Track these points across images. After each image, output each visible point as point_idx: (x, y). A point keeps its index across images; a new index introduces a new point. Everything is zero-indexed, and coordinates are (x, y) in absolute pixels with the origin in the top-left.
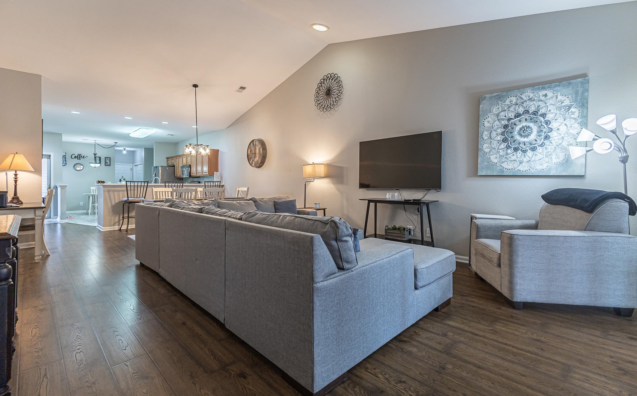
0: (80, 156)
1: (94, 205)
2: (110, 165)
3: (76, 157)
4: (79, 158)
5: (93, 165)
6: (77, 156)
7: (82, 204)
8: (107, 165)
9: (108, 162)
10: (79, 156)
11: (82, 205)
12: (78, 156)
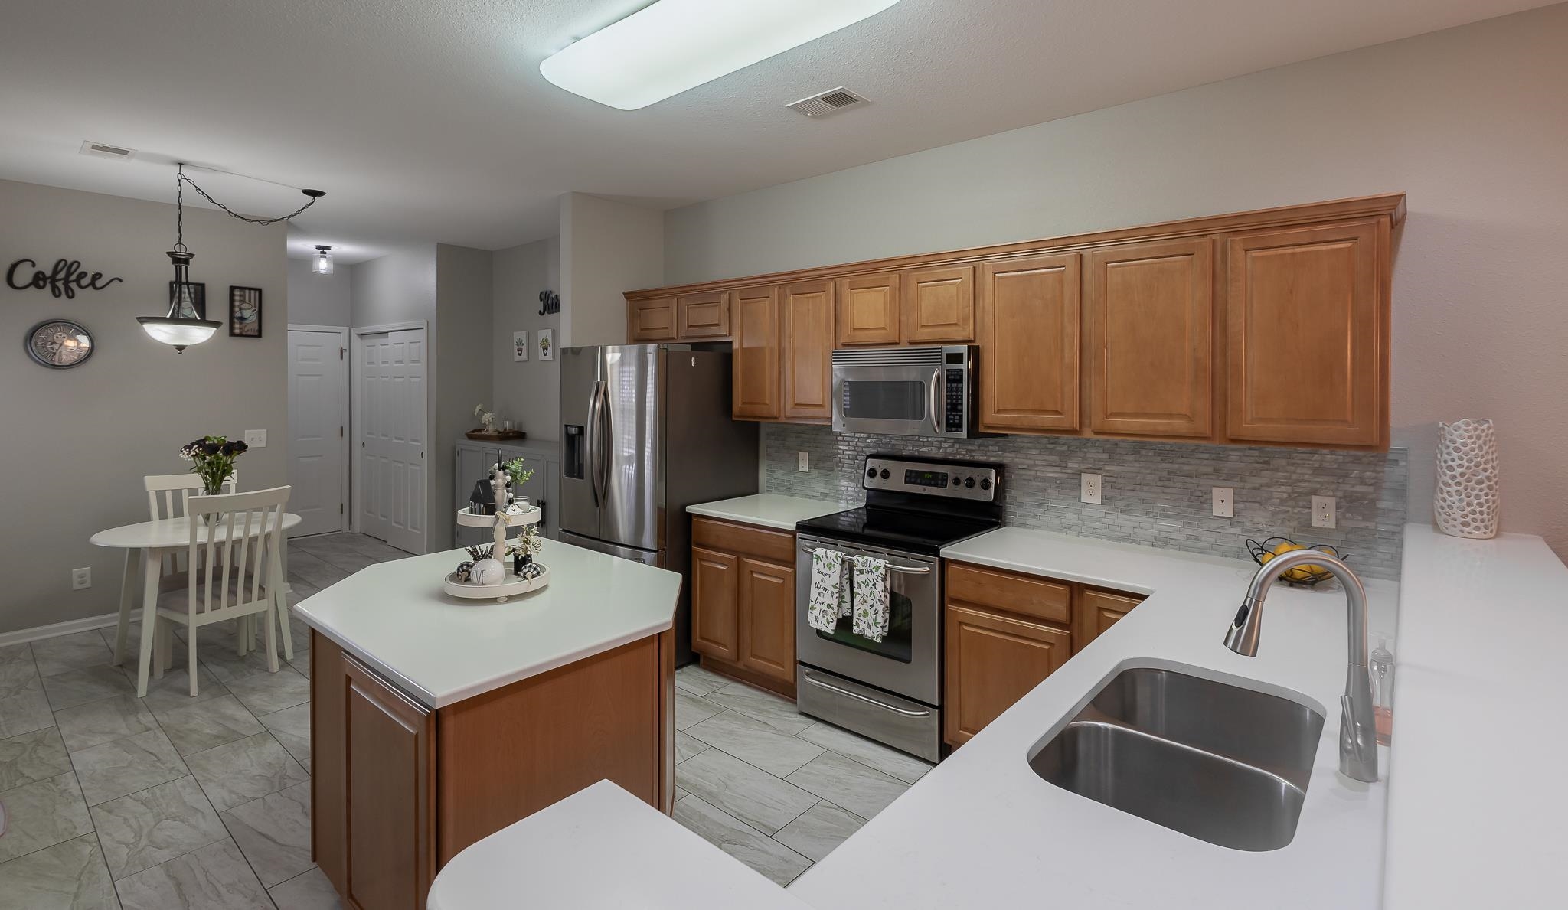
0: (69, 274)
1: (178, 618)
2: (259, 335)
3: (45, 279)
4: (68, 288)
5: (162, 333)
6: (48, 273)
7: (81, 576)
8: (241, 335)
9: (249, 313)
10: (62, 275)
11: (88, 584)
12: (56, 271)
